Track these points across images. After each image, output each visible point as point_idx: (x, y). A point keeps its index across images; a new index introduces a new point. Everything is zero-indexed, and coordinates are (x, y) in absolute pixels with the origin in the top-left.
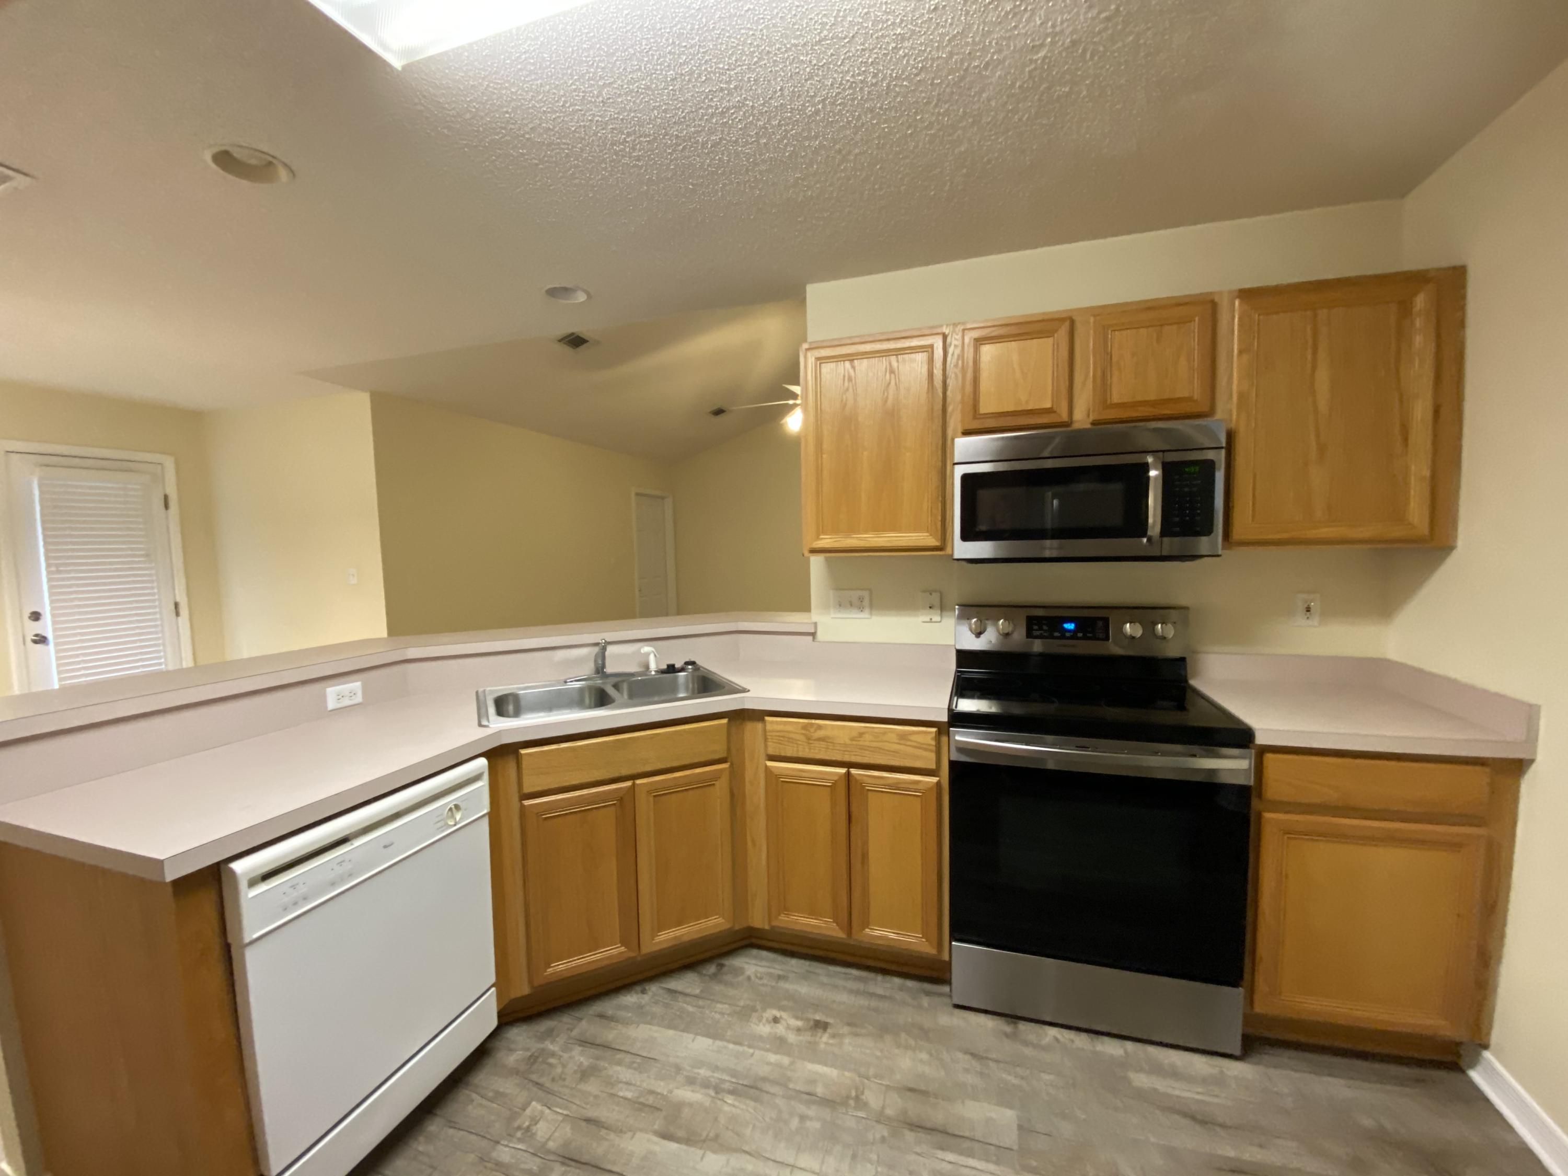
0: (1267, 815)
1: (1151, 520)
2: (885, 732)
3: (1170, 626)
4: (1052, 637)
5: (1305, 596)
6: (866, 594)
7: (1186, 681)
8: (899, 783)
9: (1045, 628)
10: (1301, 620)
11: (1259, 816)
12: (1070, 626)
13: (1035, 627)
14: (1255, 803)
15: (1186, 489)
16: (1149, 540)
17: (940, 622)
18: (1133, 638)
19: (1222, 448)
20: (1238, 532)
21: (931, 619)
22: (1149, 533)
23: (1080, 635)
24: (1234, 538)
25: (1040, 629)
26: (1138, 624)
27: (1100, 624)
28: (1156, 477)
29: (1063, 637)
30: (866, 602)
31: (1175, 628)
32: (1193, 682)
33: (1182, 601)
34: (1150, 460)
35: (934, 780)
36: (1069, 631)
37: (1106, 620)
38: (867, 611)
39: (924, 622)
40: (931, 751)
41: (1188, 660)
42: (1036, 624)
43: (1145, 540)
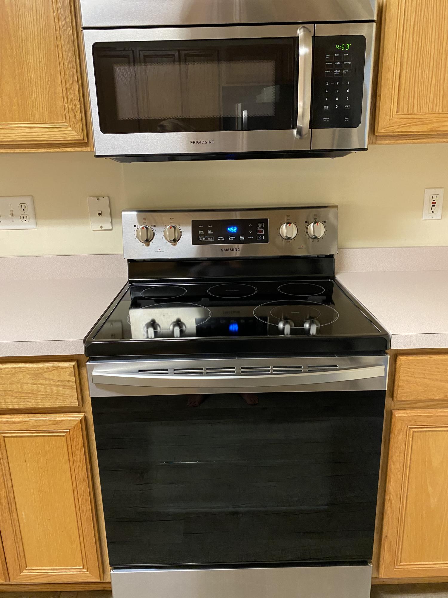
0: (397, 414)
1: (300, 110)
2: (14, 373)
3: (321, 225)
4: (216, 242)
5: (432, 191)
6: (27, 201)
7: (333, 278)
8: (39, 426)
9: (210, 232)
10: (426, 214)
11: (391, 414)
12: (233, 230)
13: (201, 232)
14: (388, 403)
15: (337, 72)
16: (299, 132)
17: (112, 230)
18: (289, 238)
19: (373, 21)
20: (382, 126)
21: (101, 227)
22: (299, 124)
23: (242, 238)
24: (380, 131)
25: (206, 234)
26: (293, 225)
27: (260, 226)
28: (305, 55)
29: (227, 241)
30: (29, 210)
31: (325, 227)
32: (338, 277)
33: (333, 201)
34: (300, 33)
35: (79, 417)
36: (232, 234)
37: (265, 221)
38: (32, 220)
39: (94, 231)
40: (71, 388)
41: (335, 257)
42: (201, 229)
43: (295, 131)
